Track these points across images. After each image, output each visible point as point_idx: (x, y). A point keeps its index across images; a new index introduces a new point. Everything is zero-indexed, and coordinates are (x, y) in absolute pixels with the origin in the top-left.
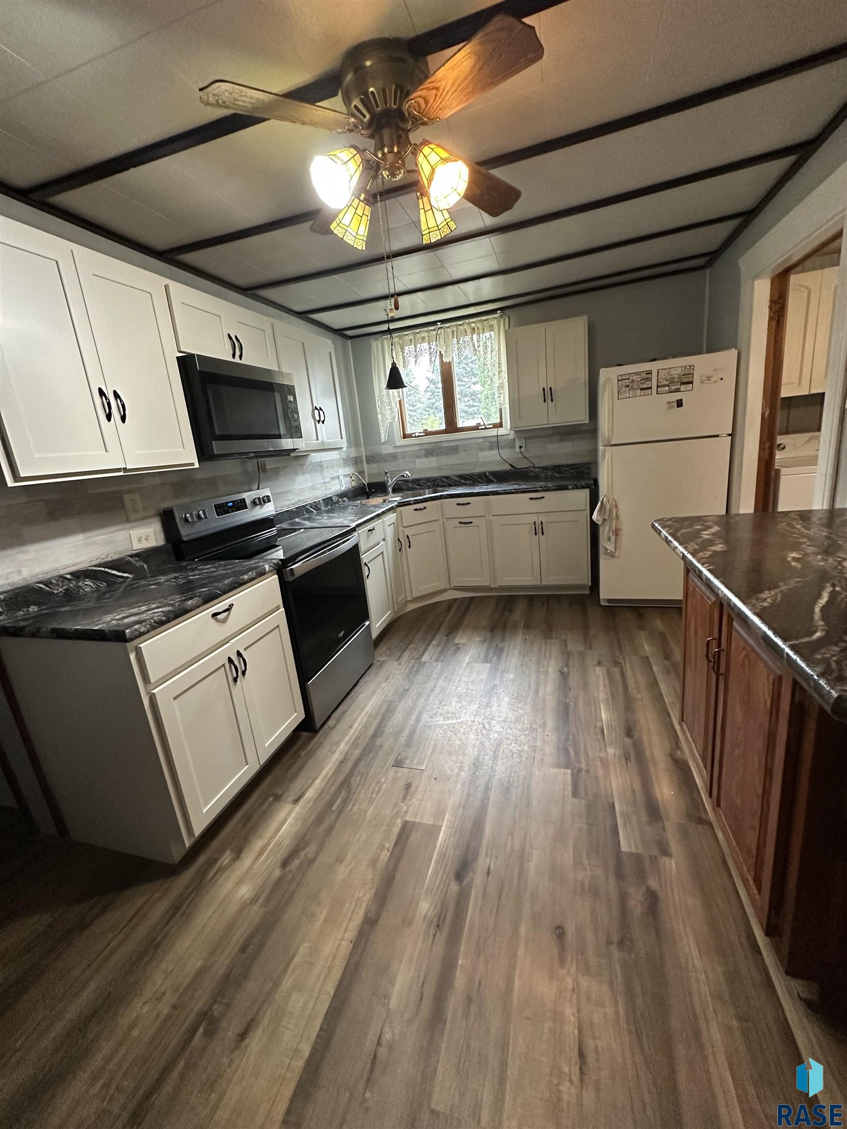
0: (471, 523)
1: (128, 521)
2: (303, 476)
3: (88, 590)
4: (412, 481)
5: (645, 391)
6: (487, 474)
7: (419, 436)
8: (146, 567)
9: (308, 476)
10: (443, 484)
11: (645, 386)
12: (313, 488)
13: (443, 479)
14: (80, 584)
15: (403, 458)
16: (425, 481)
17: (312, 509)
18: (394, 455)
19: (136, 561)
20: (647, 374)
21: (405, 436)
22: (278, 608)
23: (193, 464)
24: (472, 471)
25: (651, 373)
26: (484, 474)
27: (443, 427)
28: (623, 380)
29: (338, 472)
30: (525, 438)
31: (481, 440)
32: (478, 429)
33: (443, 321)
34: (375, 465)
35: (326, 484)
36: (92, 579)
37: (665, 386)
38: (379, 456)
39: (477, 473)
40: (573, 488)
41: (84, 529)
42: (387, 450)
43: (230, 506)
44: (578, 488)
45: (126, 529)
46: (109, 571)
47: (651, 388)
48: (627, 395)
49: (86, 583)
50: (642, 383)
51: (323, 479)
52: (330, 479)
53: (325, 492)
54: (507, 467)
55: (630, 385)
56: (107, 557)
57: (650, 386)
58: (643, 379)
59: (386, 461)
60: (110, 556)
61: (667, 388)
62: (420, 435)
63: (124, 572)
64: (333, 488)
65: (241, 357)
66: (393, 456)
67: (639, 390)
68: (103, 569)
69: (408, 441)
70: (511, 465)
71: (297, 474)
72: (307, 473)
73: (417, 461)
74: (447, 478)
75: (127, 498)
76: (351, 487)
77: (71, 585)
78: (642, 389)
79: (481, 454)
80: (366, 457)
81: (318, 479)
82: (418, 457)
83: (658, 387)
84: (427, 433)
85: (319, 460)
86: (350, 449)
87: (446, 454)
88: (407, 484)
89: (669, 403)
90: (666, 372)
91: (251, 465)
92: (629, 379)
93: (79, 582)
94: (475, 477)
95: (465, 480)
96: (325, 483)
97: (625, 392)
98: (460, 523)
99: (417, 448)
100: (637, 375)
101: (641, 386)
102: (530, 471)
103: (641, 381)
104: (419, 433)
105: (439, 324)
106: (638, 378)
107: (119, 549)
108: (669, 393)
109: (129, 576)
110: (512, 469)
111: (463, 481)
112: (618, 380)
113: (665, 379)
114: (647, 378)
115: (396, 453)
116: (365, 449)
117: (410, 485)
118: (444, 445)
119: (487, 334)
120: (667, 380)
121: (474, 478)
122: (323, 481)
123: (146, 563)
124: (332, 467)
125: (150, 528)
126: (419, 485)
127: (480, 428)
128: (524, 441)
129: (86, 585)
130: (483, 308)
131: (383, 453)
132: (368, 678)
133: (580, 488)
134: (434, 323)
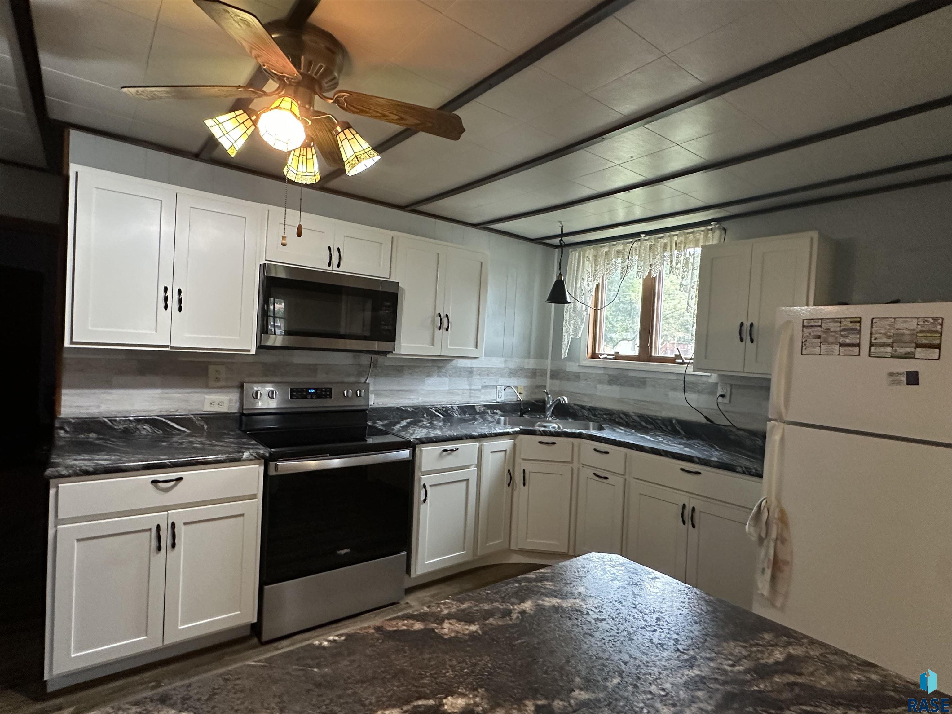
0: (606, 478)
1: (207, 386)
2: (439, 379)
3: (144, 432)
4: (589, 410)
5: (846, 348)
6: (674, 422)
7: (606, 358)
8: (206, 427)
9: (446, 380)
10: (621, 421)
11: (847, 341)
12: (450, 392)
13: (621, 415)
14: (139, 427)
15: (586, 380)
16: (602, 413)
17: (437, 414)
18: (577, 374)
19: (198, 420)
20: (851, 322)
21: (594, 355)
22: (254, 497)
23: (249, 351)
24: (658, 414)
25: (860, 322)
26: (670, 420)
27: (636, 353)
28: (812, 326)
29: (497, 381)
30: (731, 385)
31: (674, 377)
32: (675, 362)
33: (648, 233)
34: (557, 382)
35: (472, 391)
36: (151, 425)
37: (884, 345)
38: (563, 372)
39: (662, 417)
40: (744, 473)
41: (163, 386)
42: (572, 367)
43: (311, 393)
44: (750, 474)
45: (203, 393)
46: (169, 422)
47: (858, 345)
48: (817, 350)
49: (145, 427)
50: (842, 336)
51: (470, 385)
52: (480, 387)
53: (469, 399)
54: (701, 419)
55: (823, 335)
56: (176, 411)
57: (858, 342)
58: (845, 330)
59: (568, 379)
60: (180, 411)
61: (889, 350)
62: (608, 357)
63: (182, 427)
64: (482, 397)
65: (339, 266)
66: (576, 376)
67: (838, 346)
68: (164, 420)
69: (595, 362)
70: (706, 417)
71: (429, 375)
72: (446, 376)
73: (600, 387)
74: (626, 414)
75: (212, 368)
76: (515, 400)
77: (131, 426)
78: (841, 345)
79: (671, 394)
80: (551, 371)
81: (462, 384)
82: (601, 382)
83: (871, 345)
84: (617, 357)
85: (469, 366)
86: (526, 360)
87: (632, 385)
88: (583, 411)
89: (891, 374)
90: (886, 323)
91: (365, 359)
92: (820, 326)
93: (138, 425)
94: (659, 422)
95: (646, 423)
96: (470, 390)
97: (813, 345)
98: (595, 474)
99: (601, 372)
100: (837, 322)
101: (841, 340)
102: (731, 431)
103: (841, 331)
104: (608, 355)
105: (643, 235)
106: (835, 327)
107: (190, 408)
108: (892, 357)
109: (187, 430)
110: (709, 423)
111: (643, 424)
112: (804, 326)
113: (885, 334)
114: (852, 329)
115: (579, 373)
116: (552, 363)
117: (586, 413)
118: (632, 374)
119: (691, 250)
120: (889, 337)
121: (657, 423)
122: (467, 387)
123: (207, 424)
124: (488, 375)
125: (228, 396)
126: (595, 415)
127: (677, 361)
128: (729, 389)
129: (144, 428)
130: (687, 219)
131: (567, 370)
132: (372, 616)
133: (753, 475)
134: (638, 234)
